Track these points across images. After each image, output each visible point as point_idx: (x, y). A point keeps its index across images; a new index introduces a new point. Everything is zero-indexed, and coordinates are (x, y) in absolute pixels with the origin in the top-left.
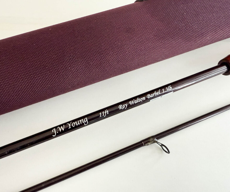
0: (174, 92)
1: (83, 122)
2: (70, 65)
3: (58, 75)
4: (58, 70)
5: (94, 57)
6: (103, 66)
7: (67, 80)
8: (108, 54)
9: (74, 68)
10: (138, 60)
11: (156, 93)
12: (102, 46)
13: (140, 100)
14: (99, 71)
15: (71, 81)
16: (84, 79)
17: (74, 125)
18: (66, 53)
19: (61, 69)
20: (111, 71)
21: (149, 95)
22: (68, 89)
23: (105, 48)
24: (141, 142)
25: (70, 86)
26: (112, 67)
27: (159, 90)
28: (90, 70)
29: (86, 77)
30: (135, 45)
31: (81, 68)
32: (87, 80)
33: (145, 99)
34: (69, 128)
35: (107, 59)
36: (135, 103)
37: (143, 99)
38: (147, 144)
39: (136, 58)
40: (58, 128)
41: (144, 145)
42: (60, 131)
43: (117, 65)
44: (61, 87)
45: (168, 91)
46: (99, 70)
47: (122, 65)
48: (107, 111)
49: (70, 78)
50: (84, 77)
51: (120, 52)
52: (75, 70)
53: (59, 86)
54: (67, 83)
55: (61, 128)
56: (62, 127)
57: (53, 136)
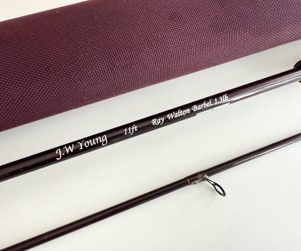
0: (230, 103)
1: (101, 142)
2: (86, 65)
3: (68, 80)
4: (67, 72)
5: (121, 55)
6: (134, 69)
7: (82, 88)
8: (142, 51)
9: (91, 71)
10: (186, 61)
11: (206, 104)
12: (134, 39)
13: (182, 113)
14: (128, 76)
15: (86, 89)
16: (106, 87)
17: (87, 145)
18: (81, 47)
19: (72, 71)
20: (146, 77)
21: (195, 106)
22: (83, 101)
23: (138, 41)
24: (185, 179)
25: (85, 97)
26: (147, 71)
27: (209, 100)
28: (115, 73)
29: (109, 84)
30: (182, 39)
31: (102, 71)
32: (110, 88)
33: (189, 112)
34: (80, 149)
35: (140, 59)
36: (175, 117)
37: (186, 112)
38: (194, 183)
39: (183, 58)
40: (65, 148)
41: (189, 183)
42: (68, 153)
43: (155, 68)
44: (72, 98)
45: (223, 101)
46: (129, 74)
47: (162, 69)
48: (136, 126)
49: (86, 86)
50: (107, 84)
51: (160, 49)
52: (94, 73)
53: (69, 96)
54: (81, 92)
55: (69, 149)
56: (70, 147)
57: (57, 159)
